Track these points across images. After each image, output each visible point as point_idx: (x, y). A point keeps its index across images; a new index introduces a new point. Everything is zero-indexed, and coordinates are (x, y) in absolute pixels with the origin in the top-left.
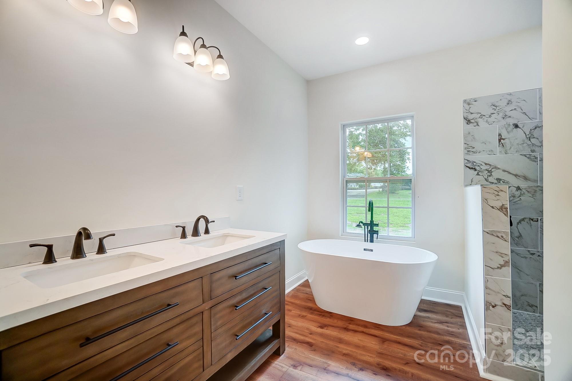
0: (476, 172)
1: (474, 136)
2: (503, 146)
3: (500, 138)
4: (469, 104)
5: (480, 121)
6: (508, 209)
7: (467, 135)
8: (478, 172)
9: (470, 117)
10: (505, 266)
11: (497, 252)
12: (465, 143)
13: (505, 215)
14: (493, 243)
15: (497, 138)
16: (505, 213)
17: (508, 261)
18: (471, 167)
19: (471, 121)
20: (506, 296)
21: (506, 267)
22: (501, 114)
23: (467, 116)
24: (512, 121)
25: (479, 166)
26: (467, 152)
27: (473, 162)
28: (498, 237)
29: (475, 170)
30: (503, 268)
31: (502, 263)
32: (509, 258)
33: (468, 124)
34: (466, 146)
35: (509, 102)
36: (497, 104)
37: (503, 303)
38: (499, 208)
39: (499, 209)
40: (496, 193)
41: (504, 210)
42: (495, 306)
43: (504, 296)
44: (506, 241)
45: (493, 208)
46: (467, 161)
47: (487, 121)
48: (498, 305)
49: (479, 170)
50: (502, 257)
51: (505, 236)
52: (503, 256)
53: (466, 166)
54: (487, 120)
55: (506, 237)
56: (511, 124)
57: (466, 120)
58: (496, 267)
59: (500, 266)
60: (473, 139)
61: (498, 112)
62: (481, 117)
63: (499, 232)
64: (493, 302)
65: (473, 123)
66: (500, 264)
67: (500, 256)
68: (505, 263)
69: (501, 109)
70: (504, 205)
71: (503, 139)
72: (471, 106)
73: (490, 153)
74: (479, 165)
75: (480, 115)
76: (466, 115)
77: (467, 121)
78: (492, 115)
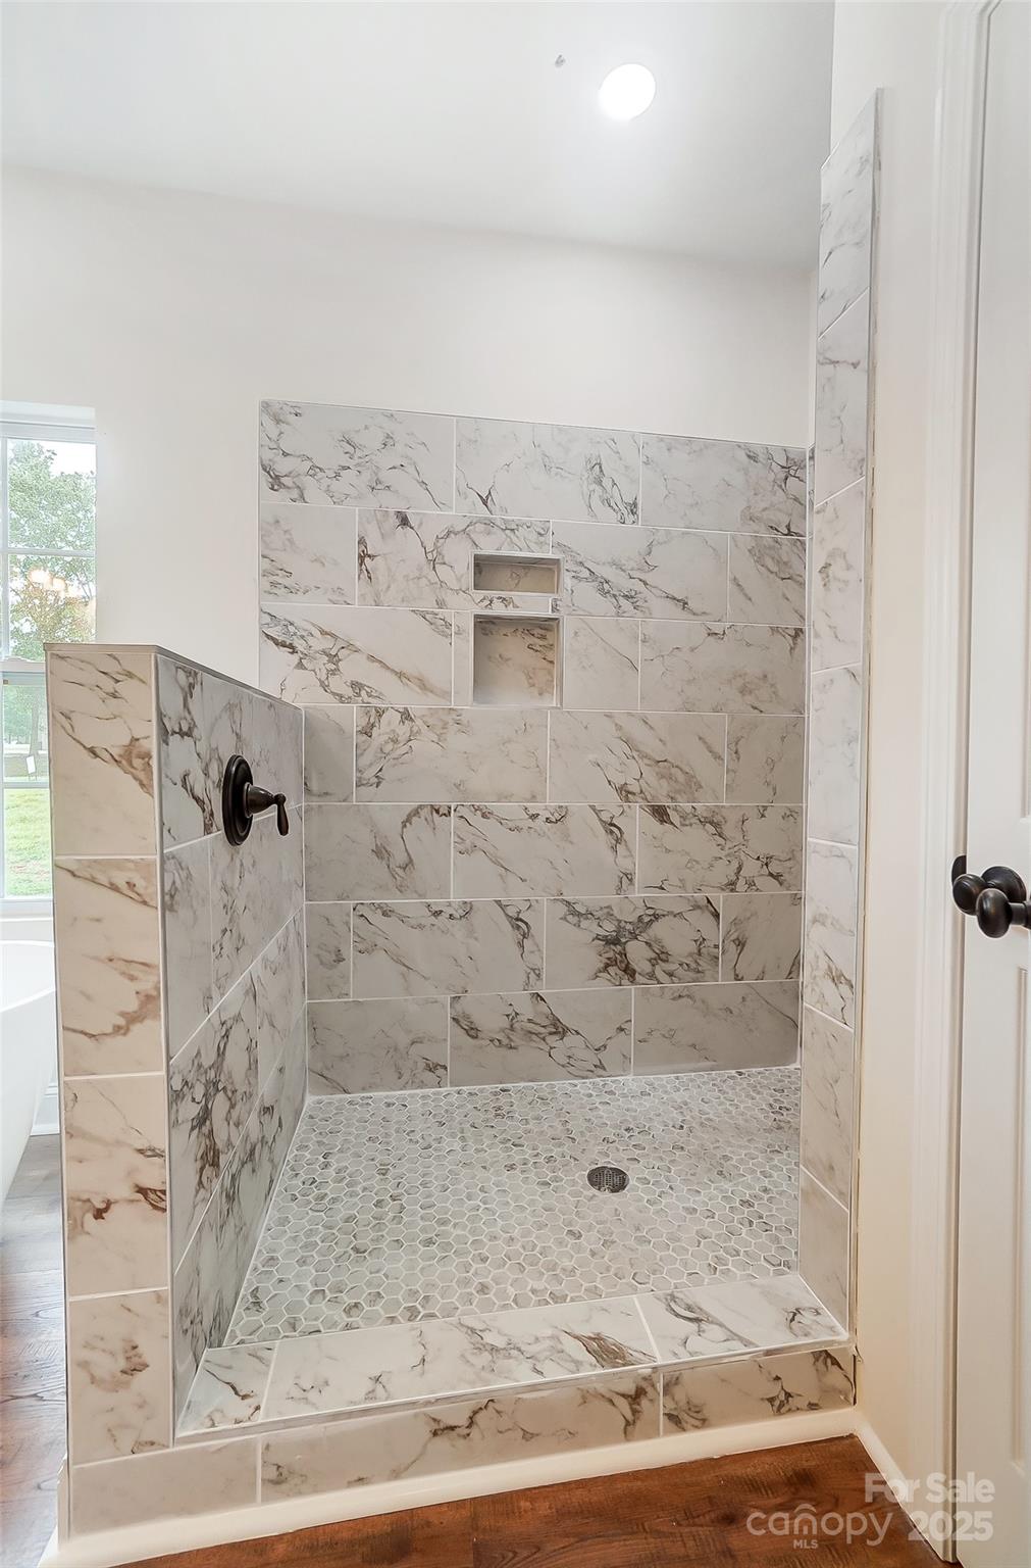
0: (295, 658)
1: (291, 534)
2: (370, 578)
3: (363, 552)
4: (278, 421)
5: (308, 482)
6: (150, 757)
7: (270, 527)
8: (301, 659)
9: (282, 466)
10: (143, 1019)
11: (111, 960)
12: (266, 553)
13: (142, 785)
14: (98, 920)
15: (356, 551)
16: (142, 775)
17: (154, 993)
18: (280, 639)
19: (283, 480)
20: (149, 1153)
21: (148, 1022)
22: (367, 476)
23: (270, 460)
24: (394, 504)
25: (302, 637)
26: (268, 587)
27: (286, 623)
28: (114, 888)
29: (293, 649)
30: (136, 1028)
31: (132, 1005)
32: (155, 979)
33: (272, 489)
34: (266, 564)
35: (388, 442)
36: (356, 440)
37: (137, 1186)
38: (120, 756)
39: (117, 758)
40: (109, 685)
41: (137, 762)
42: (106, 1209)
43: (141, 1151)
44: (145, 903)
45: (96, 755)
46: (267, 619)
47: (328, 490)
48: (116, 1202)
49: (302, 650)
50: (132, 978)
51: (140, 884)
52: (135, 973)
53: (267, 636)
54: (329, 486)
55: (146, 888)
56: (392, 511)
57: (268, 473)
58: (109, 1030)
59: (122, 1022)
60: (287, 543)
61: (358, 465)
62: (311, 472)
63: (119, 865)
64: (96, 1193)
65: (289, 488)
66: (123, 1014)
67: (123, 973)
68: (142, 1005)
69: (367, 459)
70: (137, 740)
71: (369, 556)
72: (283, 427)
73: (335, 597)
74: (305, 634)
75: (308, 464)
76: (268, 455)
77: (271, 480)
78: (343, 473)
